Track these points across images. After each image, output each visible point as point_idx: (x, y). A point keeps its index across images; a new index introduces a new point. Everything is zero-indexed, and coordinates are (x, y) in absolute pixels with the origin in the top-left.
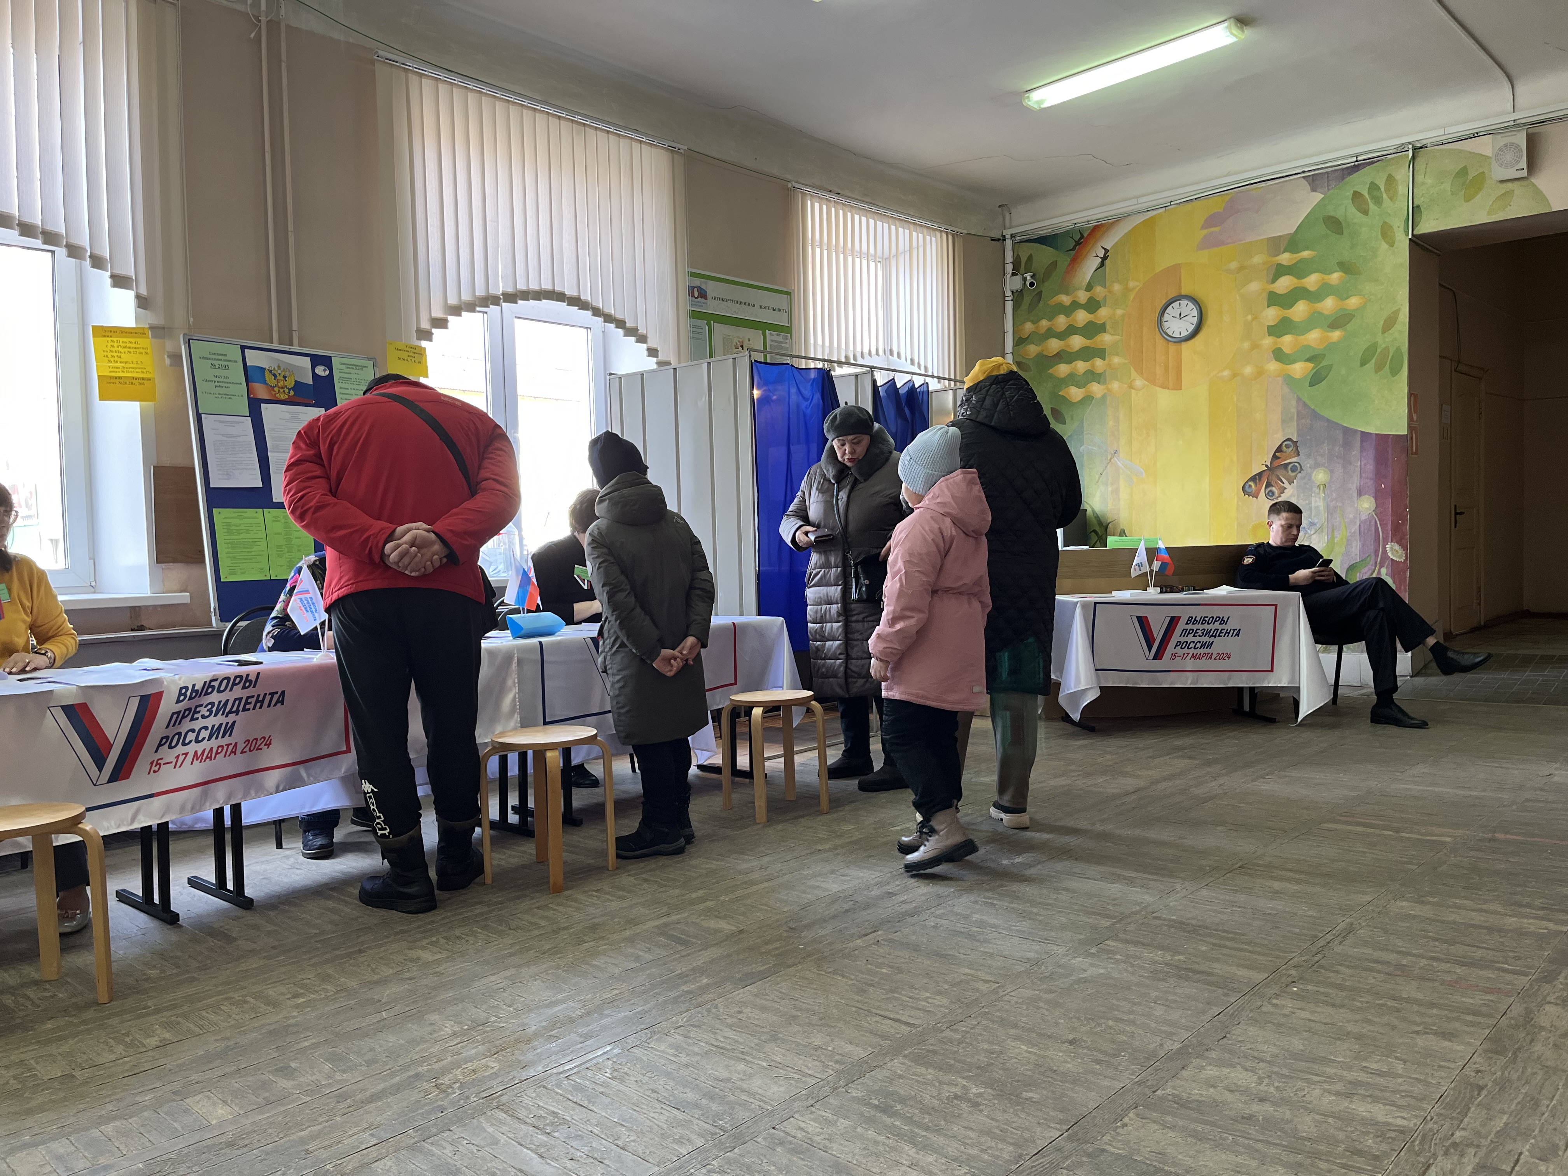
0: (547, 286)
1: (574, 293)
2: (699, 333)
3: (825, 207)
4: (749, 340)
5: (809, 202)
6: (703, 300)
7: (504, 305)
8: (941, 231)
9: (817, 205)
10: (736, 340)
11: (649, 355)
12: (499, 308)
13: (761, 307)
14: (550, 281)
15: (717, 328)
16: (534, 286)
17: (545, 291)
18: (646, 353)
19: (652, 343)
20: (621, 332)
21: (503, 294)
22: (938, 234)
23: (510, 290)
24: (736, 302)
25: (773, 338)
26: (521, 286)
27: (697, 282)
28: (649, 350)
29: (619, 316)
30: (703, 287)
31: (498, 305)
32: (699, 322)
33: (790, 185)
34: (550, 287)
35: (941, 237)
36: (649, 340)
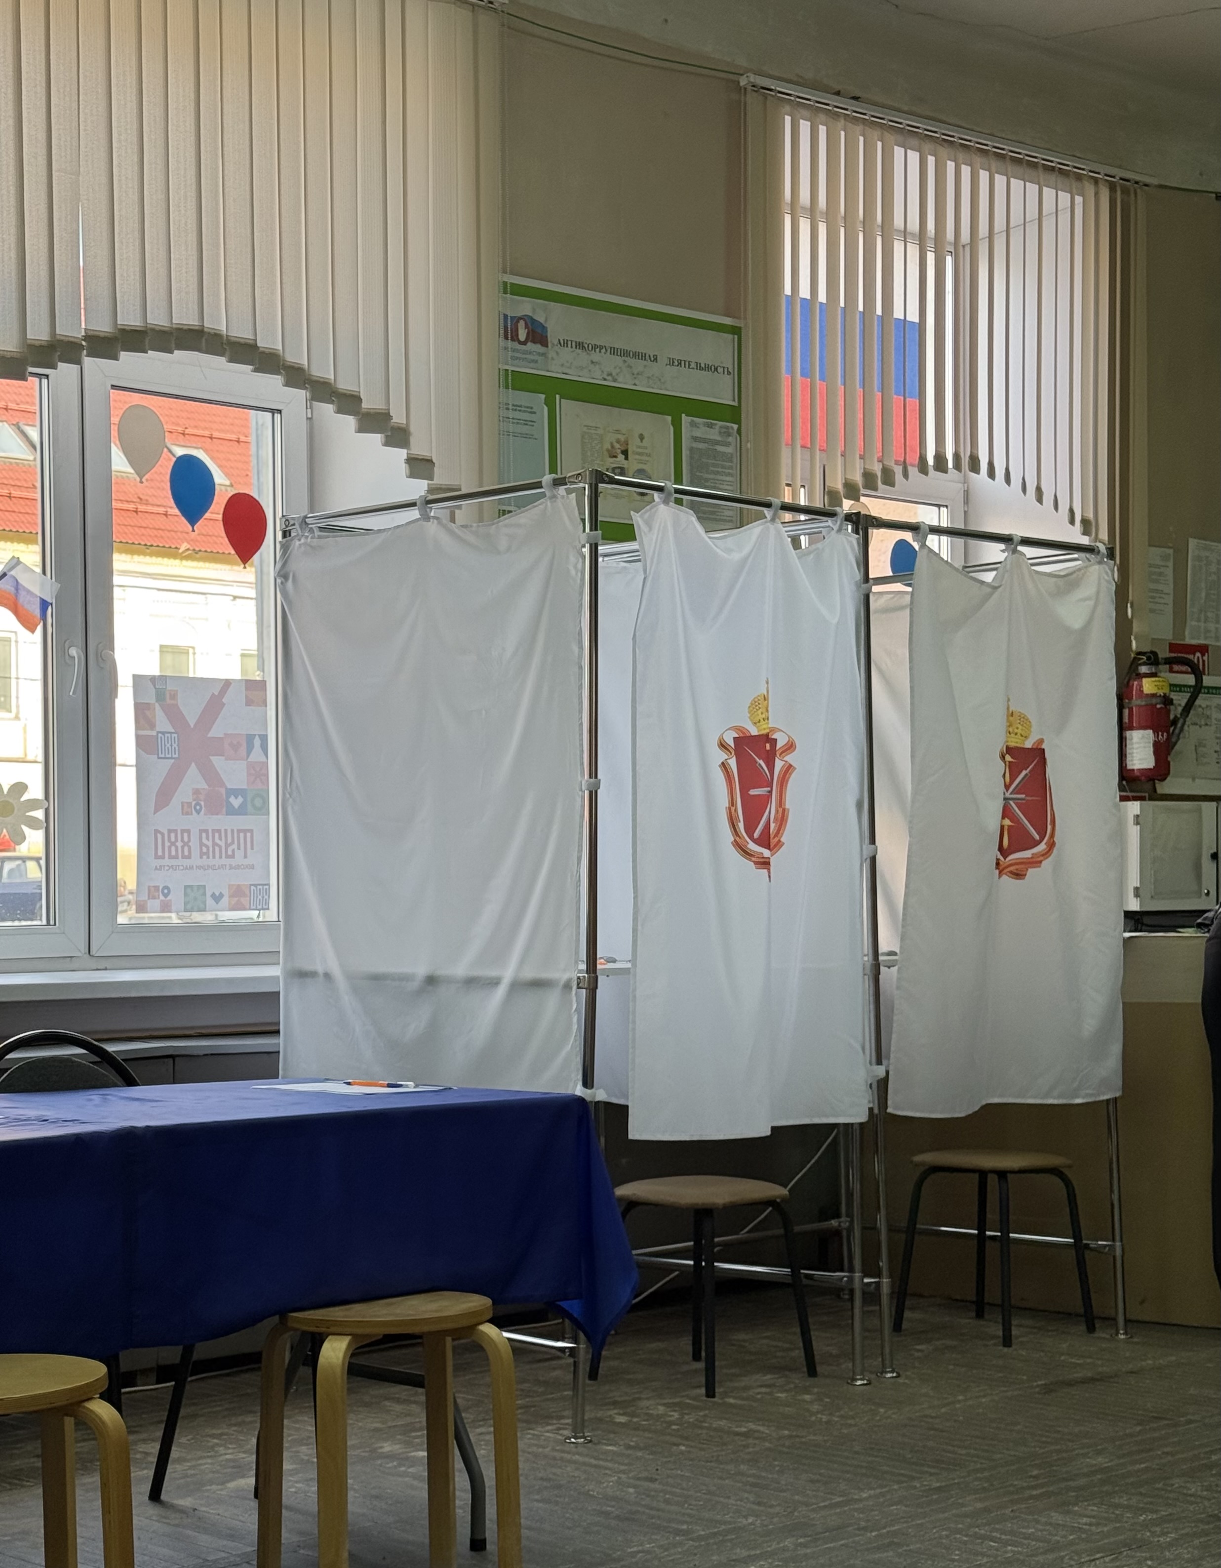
0: (185, 317)
1: (245, 335)
2: (526, 423)
3: (822, 129)
4: (641, 437)
5: (788, 119)
6: (538, 348)
7: (88, 361)
8: (1096, 181)
9: (805, 127)
10: (609, 438)
11: (412, 475)
12: (75, 368)
13: (671, 362)
14: (193, 306)
15: (567, 408)
16: (157, 319)
17: (179, 330)
18: (403, 468)
19: (419, 448)
20: (350, 421)
21: (87, 338)
22: (1090, 189)
23: (104, 327)
24: (614, 351)
25: (698, 433)
26: (130, 318)
27: (525, 307)
28: (411, 461)
30: (540, 318)
31: (78, 362)
32: (524, 398)
33: (743, 82)
34: (192, 322)
35: (1097, 194)
36: (412, 440)
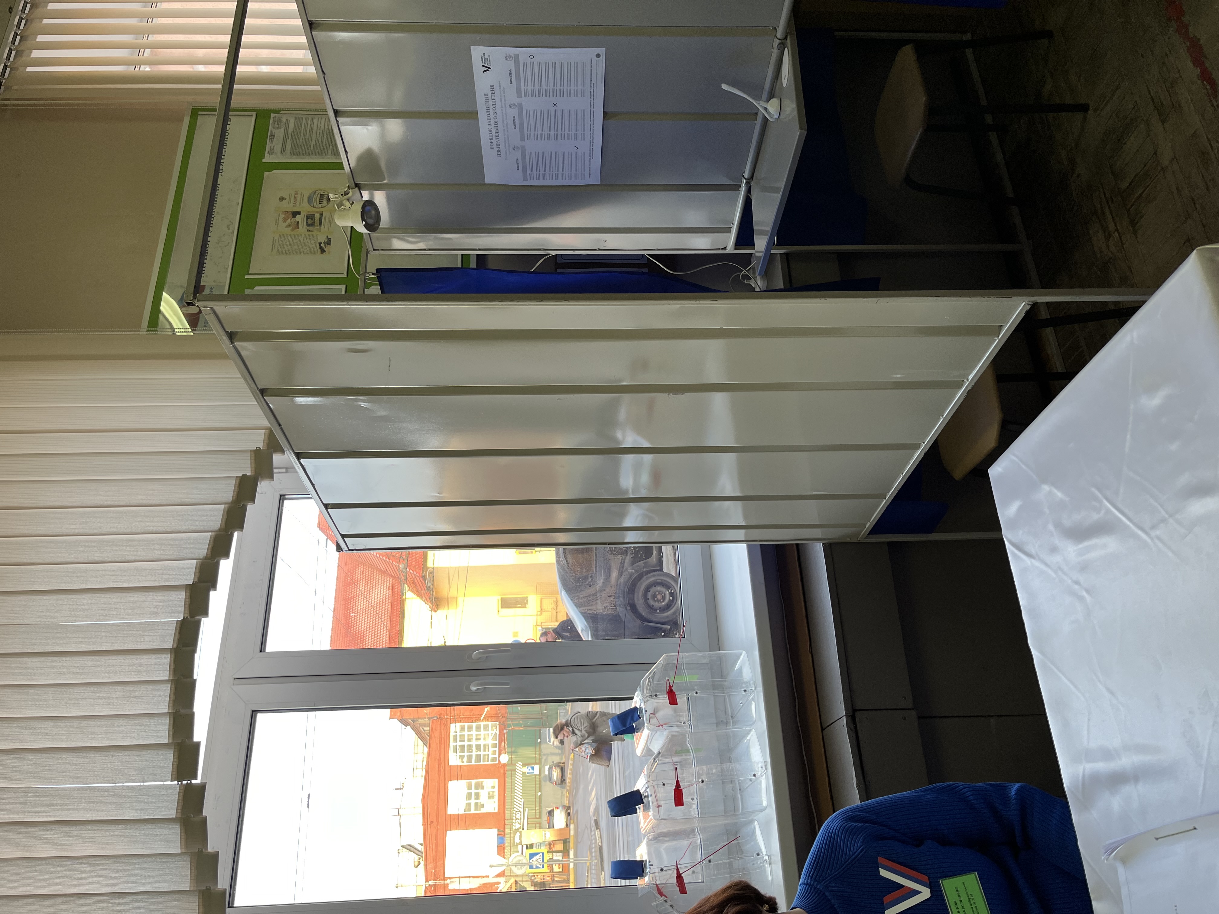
1: (180, 599)
4: (282, 199)
5: (29, 69)
7: (201, 779)
9: (36, 54)
10: (283, 227)
14: (153, 659)
16: (164, 699)
21: (179, 778)
23: (168, 759)
25: (278, 148)
26: (163, 733)
29: (228, 493)
34: (166, 660)
